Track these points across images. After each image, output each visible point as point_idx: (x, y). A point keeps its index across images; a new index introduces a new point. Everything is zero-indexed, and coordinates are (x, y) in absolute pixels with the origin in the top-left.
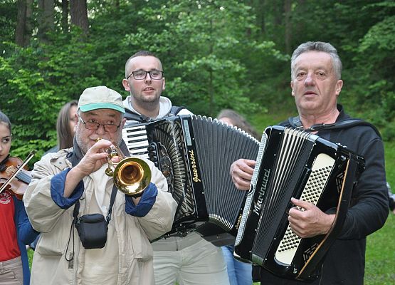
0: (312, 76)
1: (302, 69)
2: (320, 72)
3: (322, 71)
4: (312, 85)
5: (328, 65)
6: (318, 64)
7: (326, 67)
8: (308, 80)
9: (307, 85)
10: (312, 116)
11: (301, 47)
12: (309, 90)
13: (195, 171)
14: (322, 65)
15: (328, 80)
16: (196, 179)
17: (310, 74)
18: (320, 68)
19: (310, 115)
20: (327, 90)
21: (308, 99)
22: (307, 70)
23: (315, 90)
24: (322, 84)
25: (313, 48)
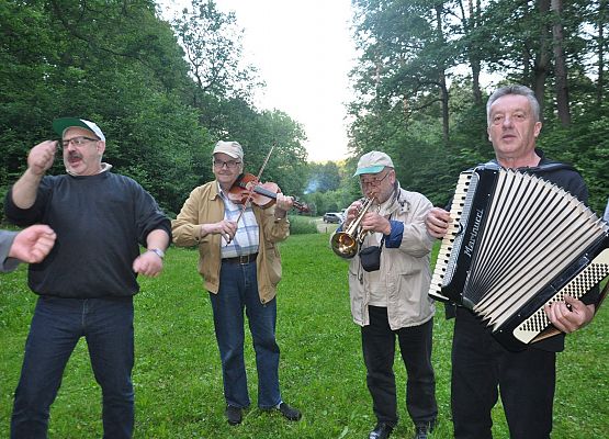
0: (510, 118)
1: (499, 113)
2: (518, 115)
3: (520, 113)
4: (511, 128)
5: (526, 106)
6: (516, 106)
7: (524, 108)
8: (507, 123)
9: (504, 128)
12: (508, 134)
14: (520, 107)
15: (526, 122)
17: (507, 117)
18: (517, 110)
20: (526, 131)
21: (507, 143)
22: (504, 113)
23: (513, 132)
24: (521, 127)
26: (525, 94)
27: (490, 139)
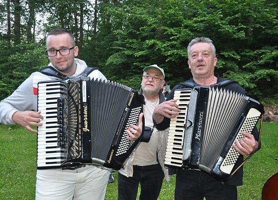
0: (201, 56)
1: (195, 53)
3: (206, 53)
4: (202, 61)
5: (209, 49)
6: (204, 49)
7: (208, 50)
8: (200, 58)
9: (199, 61)
10: (203, 79)
11: (193, 40)
12: (200, 64)
13: (86, 123)
14: (206, 49)
16: (86, 129)
18: (205, 51)
19: (201, 78)
20: (210, 62)
21: (200, 69)
22: (198, 53)
23: (203, 63)
24: (207, 60)
25: (200, 41)
26: (208, 42)
27: (190, 67)
